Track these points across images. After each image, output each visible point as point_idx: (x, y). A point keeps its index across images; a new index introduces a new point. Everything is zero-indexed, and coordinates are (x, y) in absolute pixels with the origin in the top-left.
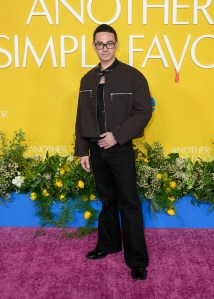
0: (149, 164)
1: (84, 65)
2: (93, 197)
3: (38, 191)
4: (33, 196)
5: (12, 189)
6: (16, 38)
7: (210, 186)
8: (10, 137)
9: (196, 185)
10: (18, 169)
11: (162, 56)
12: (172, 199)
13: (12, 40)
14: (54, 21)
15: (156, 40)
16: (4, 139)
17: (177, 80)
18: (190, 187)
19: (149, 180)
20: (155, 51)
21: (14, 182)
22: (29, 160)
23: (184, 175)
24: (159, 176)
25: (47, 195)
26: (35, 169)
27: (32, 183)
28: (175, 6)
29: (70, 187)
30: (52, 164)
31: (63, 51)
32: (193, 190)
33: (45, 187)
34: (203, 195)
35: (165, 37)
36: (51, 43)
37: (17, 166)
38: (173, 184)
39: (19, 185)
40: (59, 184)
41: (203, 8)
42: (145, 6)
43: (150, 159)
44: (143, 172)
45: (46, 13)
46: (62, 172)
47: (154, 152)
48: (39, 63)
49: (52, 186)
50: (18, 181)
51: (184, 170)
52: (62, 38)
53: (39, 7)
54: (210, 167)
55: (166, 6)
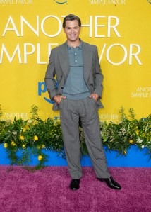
1: (38, 62)
2: (43, 146)
3: (8, 142)
4: (5, 145)
7: (118, 140)
9: (109, 139)
14: (20, 34)
18: (105, 140)
22: (3, 122)
25: (14, 145)
26: (7, 128)
27: (5, 137)
28: (96, 25)
29: (29, 140)
30: (17, 125)
31: (25, 53)
32: (107, 142)
33: (13, 139)
34: (113, 145)
36: (18, 48)
40: (22, 138)
41: (114, 27)
45: (15, 29)
46: (24, 130)
48: (10, 60)
49: (18, 139)
51: (101, 129)
52: (25, 45)
53: (10, 25)
54: (118, 128)
55: (91, 25)
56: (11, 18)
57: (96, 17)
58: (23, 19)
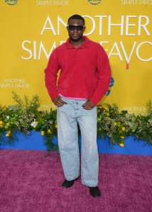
0: (110, 117)
3: (45, 130)
5: (31, 128)
6: (35, 42)
7: (145, 130)
8: (30, 99)
9: (137, 130)
10: (34, 118)
11: (119, 54)
12: (123, 138)
13: (32, 44)
14: (57, 32)
15: (115, 44)
16: (26, 100)
17: (127, 68)
18: (134, 131)
19: (110, 126)
20: (115, 51)
21: (32, 125)
22: (41, 112)
23: (130, 124)
24: (115, 124)
25: (50, 133)
26: (44, 118)
27: (42, 125)
28: (127, 25)
30: (54, 115)
32: (135, 132)
33: (49, 128)
34: (141, 135)
35: (121, 43)
37: (33, 116)
38: (123, 129)
39: (35, 127)
41: (144, 26)
42: (110, 24)
43: (111, 114)
44: (106, 121)
45: (52, 28)
47: (113, 109)
48: (48, 57)
49: (54, 128)
50: (34, 124)
51: (130, 121)
53: (48, 25)
54: (146, 119)
55: (122, 25)
56: (48, 18)
57: (128, 17)
58: (59, 19)
